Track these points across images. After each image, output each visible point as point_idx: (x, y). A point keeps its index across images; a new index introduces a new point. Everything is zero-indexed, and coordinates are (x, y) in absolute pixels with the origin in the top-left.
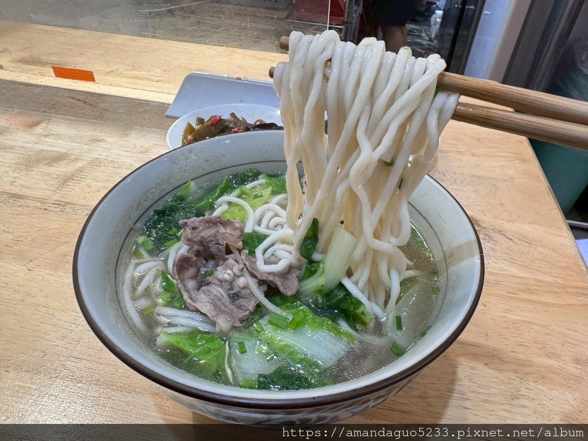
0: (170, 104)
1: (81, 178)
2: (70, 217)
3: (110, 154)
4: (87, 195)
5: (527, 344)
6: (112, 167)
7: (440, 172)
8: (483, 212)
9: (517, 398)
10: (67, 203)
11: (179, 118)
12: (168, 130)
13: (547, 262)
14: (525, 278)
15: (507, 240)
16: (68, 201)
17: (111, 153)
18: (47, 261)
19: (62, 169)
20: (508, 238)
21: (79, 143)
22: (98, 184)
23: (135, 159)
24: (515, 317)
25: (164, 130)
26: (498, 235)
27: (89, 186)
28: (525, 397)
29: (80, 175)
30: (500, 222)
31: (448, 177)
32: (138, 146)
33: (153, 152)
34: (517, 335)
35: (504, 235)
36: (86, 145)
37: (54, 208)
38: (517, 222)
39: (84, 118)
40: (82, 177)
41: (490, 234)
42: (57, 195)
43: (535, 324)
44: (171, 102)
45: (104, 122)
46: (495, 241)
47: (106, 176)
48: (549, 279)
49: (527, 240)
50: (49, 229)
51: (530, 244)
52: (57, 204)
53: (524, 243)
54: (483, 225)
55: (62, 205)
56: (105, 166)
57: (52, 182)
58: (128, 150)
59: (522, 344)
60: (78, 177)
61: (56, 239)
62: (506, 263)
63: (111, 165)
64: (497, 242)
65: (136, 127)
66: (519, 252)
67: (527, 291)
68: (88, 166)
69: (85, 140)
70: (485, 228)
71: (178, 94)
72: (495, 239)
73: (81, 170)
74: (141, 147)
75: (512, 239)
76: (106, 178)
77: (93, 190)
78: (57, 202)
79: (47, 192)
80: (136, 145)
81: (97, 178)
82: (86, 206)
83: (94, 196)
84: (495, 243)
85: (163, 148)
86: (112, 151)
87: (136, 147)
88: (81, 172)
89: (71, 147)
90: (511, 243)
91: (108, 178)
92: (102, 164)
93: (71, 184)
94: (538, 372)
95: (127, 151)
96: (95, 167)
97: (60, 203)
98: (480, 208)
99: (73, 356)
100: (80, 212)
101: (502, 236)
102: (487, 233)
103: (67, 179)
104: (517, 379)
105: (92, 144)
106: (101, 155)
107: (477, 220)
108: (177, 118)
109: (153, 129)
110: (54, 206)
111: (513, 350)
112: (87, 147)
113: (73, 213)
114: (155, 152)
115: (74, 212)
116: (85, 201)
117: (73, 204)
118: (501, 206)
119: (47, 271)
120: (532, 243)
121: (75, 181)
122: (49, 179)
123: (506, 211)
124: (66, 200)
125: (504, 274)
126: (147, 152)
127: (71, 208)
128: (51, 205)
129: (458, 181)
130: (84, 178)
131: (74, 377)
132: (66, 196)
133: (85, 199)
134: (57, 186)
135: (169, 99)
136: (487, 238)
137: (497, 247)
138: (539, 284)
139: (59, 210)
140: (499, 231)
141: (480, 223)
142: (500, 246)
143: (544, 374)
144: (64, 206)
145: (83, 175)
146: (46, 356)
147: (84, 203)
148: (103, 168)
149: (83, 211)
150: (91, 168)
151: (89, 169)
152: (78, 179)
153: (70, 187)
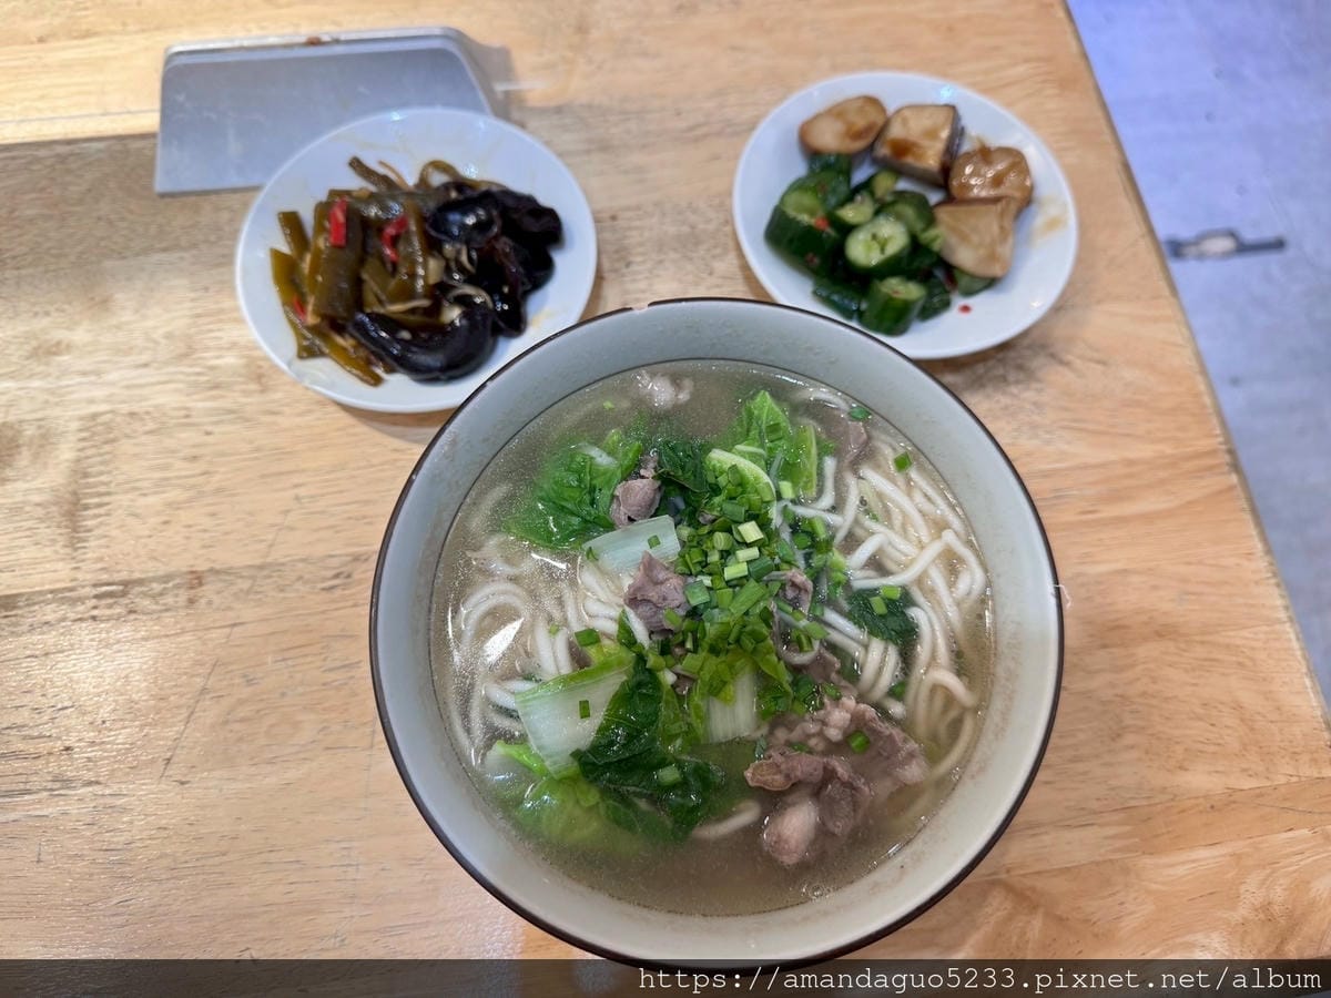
1: (100, 495)
6: (147, 433)
9: (1119, 735)
10: (126, 583)
16: (124, 576)
17: (113, 384)
19: (34, 480)
22: (151, 500)
23: (179, 385)
27: (137, 516)
28: (1132, 729)
29: (90, 485)
32: (157, 335)
37: (108, 608)
40: (102, 489)
42: (85, 567)
43: (1133, 572)
47: (152, 468)
49: (1097, 356)
51: (1105, 364)
52: (102, 593)
55: (117, 593)
56: (127, 436)
57: (44, 532)
60: (94, 496)
62: (1067, 435)
63: (137, 426)
66: (1087, 396)
68: (90, 452)
69: (18, 360)
73: (84, 471)
74: (169, 336)
77: (153, 521)
78: (101, 590)
79: (57, 565)
81: (138, 484)
82: (171, 577)
83: (169, 542)
85: (221, 321)
88: (86, 475)
90: (1070, 375)
93: (93, 523)
95: (146, 365)
96: (107, 448)
97: (107, 589)
100: (169, 600)
103: (71, 510)
105: (44, 368)
106: (94, 401)
110: (104, 602)
113: (159, 608)
115: (158, 605)
116: (158, 563)
117: (138, 582)
121: (96, 511)
122: (29, 524)
124: (117, 577)
127: (142, 595)
128: (94, 602)
130: (109, 493)
132: (107, 562)
133: (156, 558)
134: (64, 541)
144: (124, 594)
145: (96, 485)
147: (162, 570)
148: (126, 446)
149: (177, 596)
150: (101, 455)
151: (99, 459)
152: (96, 500)
153: (96, 532)
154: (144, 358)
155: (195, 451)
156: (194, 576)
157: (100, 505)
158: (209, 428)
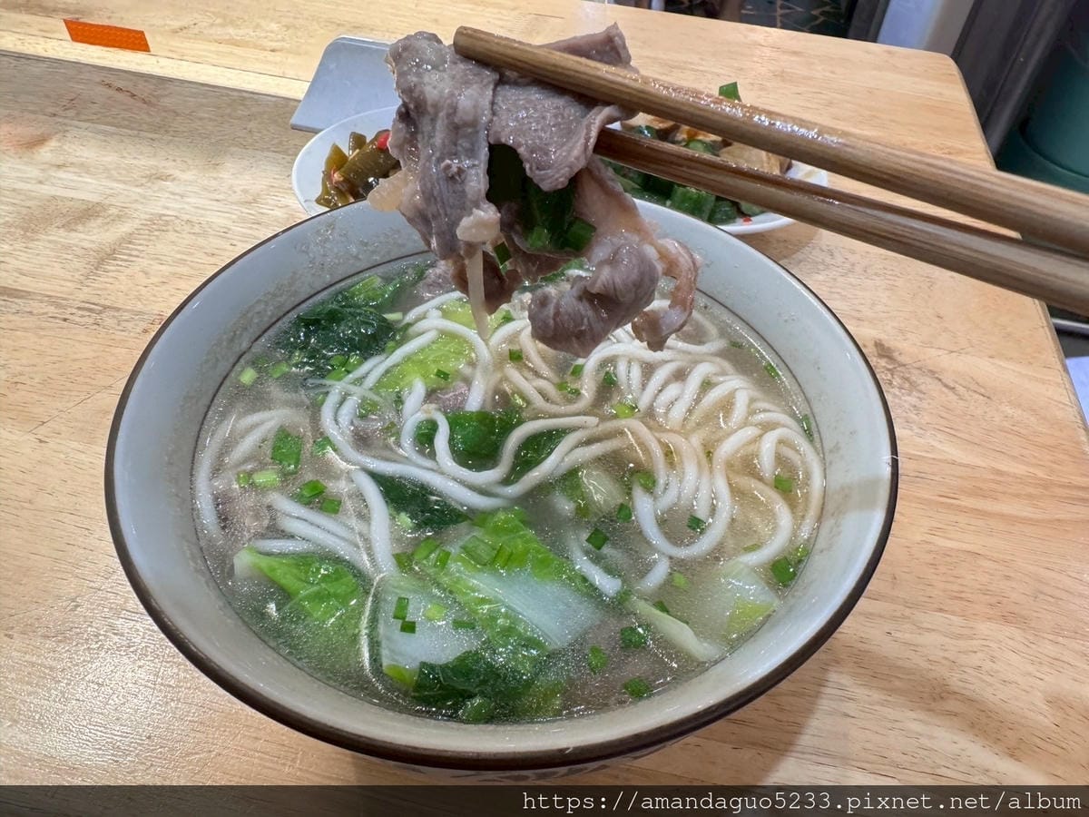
0: (299, 101)
1: (131, 255)
2: (113, 337)
3: (186, 206)
4: (144, 291)
5: (969, 595)
6: (190, 233)
7: (824, 248)
8: (901, 331)
9: (942, 698)
10: (105, 307)
11: (321, 130)
12: (296, 155)
13: (1018, 434)
14: (974, 467)
15: (944, 389)
16: (107, 303)
17: (188, 203)
18: (72, 425)
19: (95, 236)
20: (946, 386)
21: (124, 182)
23: (234, 217)
24: (950, 544)
25: (289, 155)
26: (929, 380)
27: (146, 273)
28: (959, 697)
29: (128, 249)
30: (933, 352)
31: (839, 259)
32: (238, 189)
33: (267, 204)
34: (951, 579)
35: (940, 380)
36: (137, 186)
37: (82, 316)
38: (966, 353)
39: (132, 129)
40: (135, 253)
41: (914, 378)
42: (86, 290)
43: (985, 557)
44: (301, 96)
45: (171, 138)
46: (921, 392)
47: (179, 252)
48: (1019, 469)
49: (983, 391)
50: (75, 360)
51: (988, 398)
52: (87, 308)
53: (977, 396)
54: (902, 359)
55: (97, 310)
56: (176, 231)
57: (77, 264)
58: (218, 197)
59: (959, 595)
60: (124, 254)
61: (88, 380)
62: (940, 436)
63: (187, 228)
64: (924, 393)
65: (233, 149)
66: (966, 414)
67: (977, 492)
68: (142, 232)
69: (135, 176)
70: (904, 365)
71: (313, 79)
72: (923, 387)
73: (128, 239)
74: (245, 191)
75: (954, 388)
76: (179, 256)
77: (154, 280)
78: (87, 305)
79: (69, 284)
80: (235, 189)
81: (160, 257)
82: (140, 313)
83: (157, 294)
84: (922, 396)
85: (287, 193)
86: (189, 200)
87: (235, 192)
88: (130, 243)
89: (108, 192)
90: (952, 396)
91: (184, 257)
92: (170, 228)
93: (113, 268)
94: (985, 649)
95: (217, 200)
96: (156, 233)
97: (93, 306)
98: (895, 324)
99: (129, 608)
100: (130, 325)
101: (937, 381)
102: (908, 375)
103: (104, 258)
104: (944, 662)
105: (149, 184)
106: (168, 208)
107: (889, 348)
108: (316, 132)
109: (266, 154)
110: (81, 313)
111: (942, 606)
112: (139, 190)
113: (118, 328)
114: (270, 201)
115: (119, 325)
116: (139, 303)
117: (118, 310)
118: (937, 319)
119: (74, 445)
120: (992, 397)
121: (120, 263)
122: (69, 257)
123: (946, 330)
124: (102, 302)
125: (934, 459)
126: (255, 201)
127: (114, 317)
128: (74, 311)
129: (858, 269)
130: (138, 256)
131: (132, 649)
132: (105, 292)
133: (139, 300)
134: (84, 271)
135: (298, 90)
136: (907, 385)
137: (924, 405)
138: (1001, 479)
139: (91, 321)
140: (931, 371)
141: (896, 355)
142: (931, 401)
143: (995, 654)
144: (100, 312)
145: (132, 249)
146: (79, 609)
147: (139, 306)
148: (171, 236)
149: (136, 325)
150: (149, 235)
151: (147, 237)
152: (125, 257)
153: (110, 274)
154: (221, 197)
155: (216, 252)
156: (158, 317)
157: (122, 260)
158: (235, 242)
